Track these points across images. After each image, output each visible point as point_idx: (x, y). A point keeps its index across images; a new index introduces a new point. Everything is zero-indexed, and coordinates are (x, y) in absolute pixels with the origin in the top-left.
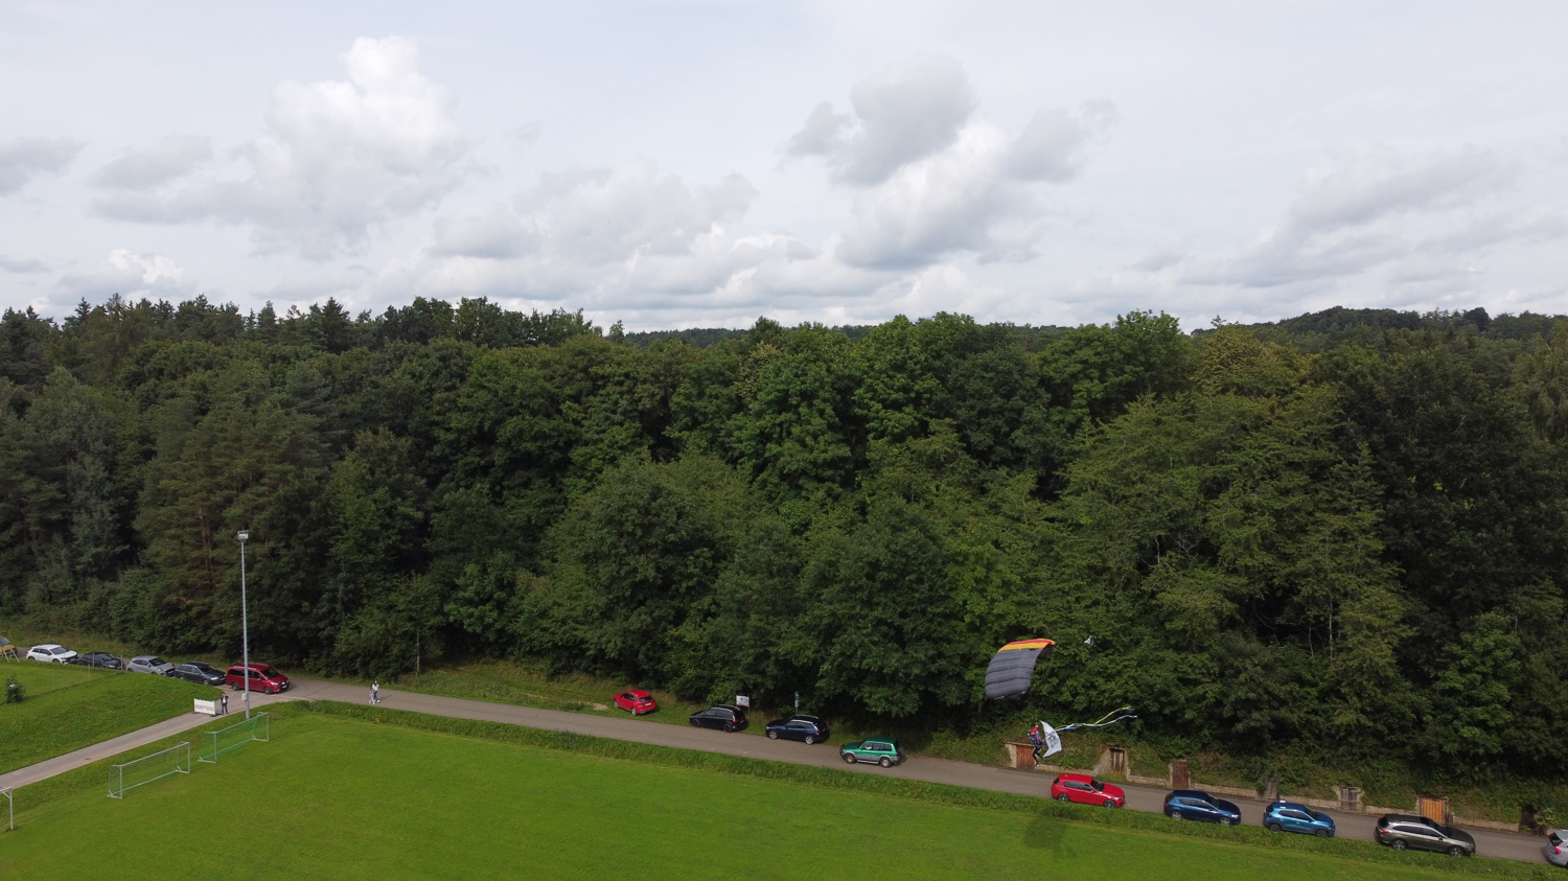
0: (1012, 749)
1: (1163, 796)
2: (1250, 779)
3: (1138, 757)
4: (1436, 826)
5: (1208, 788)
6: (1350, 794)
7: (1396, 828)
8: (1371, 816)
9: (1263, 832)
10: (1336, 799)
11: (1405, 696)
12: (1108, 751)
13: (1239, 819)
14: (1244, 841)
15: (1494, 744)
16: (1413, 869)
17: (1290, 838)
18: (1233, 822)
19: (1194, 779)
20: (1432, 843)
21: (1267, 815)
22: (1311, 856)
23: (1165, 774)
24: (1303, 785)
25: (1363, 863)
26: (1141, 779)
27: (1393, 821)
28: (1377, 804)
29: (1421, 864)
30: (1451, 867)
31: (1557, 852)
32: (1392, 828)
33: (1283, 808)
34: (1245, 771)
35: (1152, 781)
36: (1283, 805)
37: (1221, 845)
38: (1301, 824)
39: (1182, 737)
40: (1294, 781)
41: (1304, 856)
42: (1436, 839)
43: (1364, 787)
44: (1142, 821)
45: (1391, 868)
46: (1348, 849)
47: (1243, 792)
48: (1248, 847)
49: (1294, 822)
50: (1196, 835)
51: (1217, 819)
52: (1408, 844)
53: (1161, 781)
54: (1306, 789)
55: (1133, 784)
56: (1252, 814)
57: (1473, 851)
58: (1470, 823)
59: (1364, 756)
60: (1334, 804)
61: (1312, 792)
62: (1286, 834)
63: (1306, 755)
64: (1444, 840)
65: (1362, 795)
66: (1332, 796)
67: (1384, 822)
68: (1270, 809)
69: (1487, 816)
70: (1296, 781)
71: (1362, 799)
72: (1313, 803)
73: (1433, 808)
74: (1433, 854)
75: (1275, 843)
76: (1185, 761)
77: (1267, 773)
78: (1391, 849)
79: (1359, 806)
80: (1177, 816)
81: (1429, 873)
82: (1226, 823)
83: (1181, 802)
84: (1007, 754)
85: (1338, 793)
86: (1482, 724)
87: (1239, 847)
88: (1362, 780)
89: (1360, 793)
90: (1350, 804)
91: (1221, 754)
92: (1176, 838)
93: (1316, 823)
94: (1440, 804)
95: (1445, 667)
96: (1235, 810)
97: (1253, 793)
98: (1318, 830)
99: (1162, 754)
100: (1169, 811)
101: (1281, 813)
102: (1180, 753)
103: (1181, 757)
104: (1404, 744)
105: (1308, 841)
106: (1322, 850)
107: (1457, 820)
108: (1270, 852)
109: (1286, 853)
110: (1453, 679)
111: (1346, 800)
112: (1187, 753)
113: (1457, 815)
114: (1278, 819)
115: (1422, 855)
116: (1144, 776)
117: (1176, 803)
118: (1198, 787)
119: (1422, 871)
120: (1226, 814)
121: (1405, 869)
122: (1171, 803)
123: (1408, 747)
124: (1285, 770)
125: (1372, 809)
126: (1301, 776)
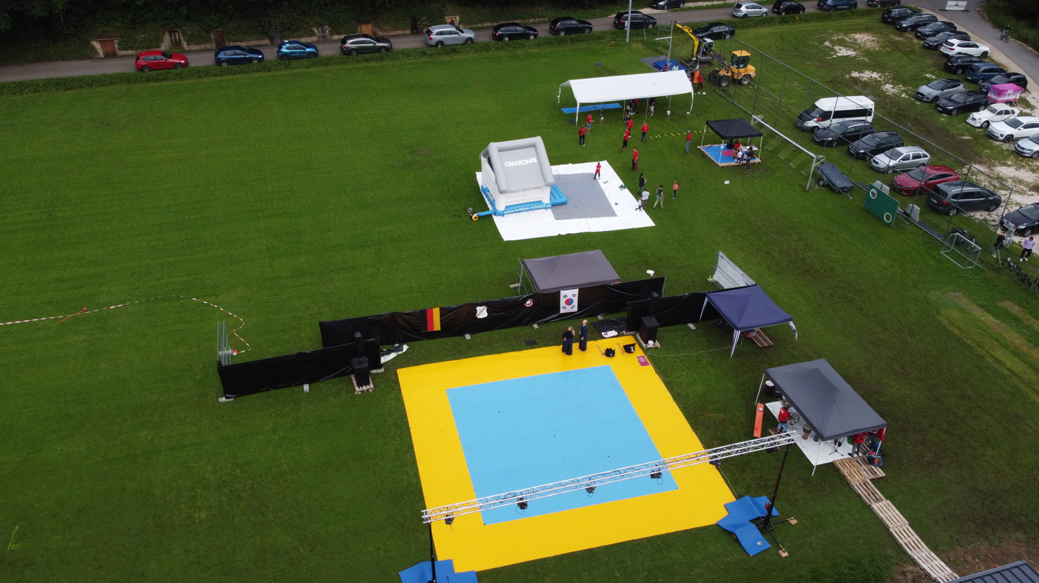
0: (97, 45)
1: (212, 55)
2: (264, 33)
3: (189, 33)
4: (371, 38)
5: (239, 44)
6: (323, 31)
7: (351, 43)
8: (336, 41)
9: (279, 63)
10: (315, 35)
12: (167, 33)
13: (263, 57)
14: (269, 70)
16: (363, 65)
17: (294, 63)
18: (260, 60)
19: (230, 40)
20: (370, 47)
21: (279, 51)
22: (309, 70)
23: (209, 41)
24: (296, 31)
25: (337, 67)
26: (195, 47)
27: (349, 39)
28: (338, 34)
29: (367, 61)
30: (382, 59)
31: (431, 39)
32: (349, 44)
33: (288, 45)
34: (260, 28)
35: (202, 47)
36: (287, 43)
37: (256, 75)
38: (300, 52)
39: (215, 13)
40: (289, 29)
41: (305, 70)
42: (372, 45)
43: (330, 25)
44: (203, 72)
45: (352, 66)
46: (327, 61)
47: (262, 42)
48: (272, 73)
49: (295, 53)
50: (239, 73)
51: (250, 60)
52: (360, 51)
53: (208, 46)
54: (298, 32)
55: (190, 52)
56: (270, 54)
57: (391, 47)
58: (387, 34)
59: (327, 5)
60: (315, 39)
61: (301, 33)
62: (292, 61)
63: (294, 11)
64: (377, 45)
65: (329, 30)
66: (313, 34)
67: (344, 41)
68: (281, 48)
69: (395, 28)
70: (291, 30)
71: (330, 32)
72: (303, 40)
73: (366, 29)
74: (371, 54)
75: (287, 67)
76: (220, 29)
77: (273, 27)
78: (350, 57)
79: (328, 37)
80: (224, 64)
81: (372, 64)
82: (256, 61)
83: (225, 54)
84: (93, 49)
85: (316, 31)
87: (267, 74)
88: (328, 20)
89: (328, 29)
90: (324, 37)
91: (243, 20)
92: (228, 77)
93: (308, 50)
94: (370, 26)
96: (261, 53)
97: (267, 42)
98: (310, 53)
99: (205, 28)
100: (219, 62)
101: (287, 48)
102: (216, 24)
103: (217, 27)
105: (305, 62)
106: (314, 65)
107: (380, 34)
108: (286, 72)
109: (295, 71)
111: (321, 35)
112: (221, 24)
113: (380, 31)
114: (286, 52)
115: (367, 56)
116: (196, 44)
117: (222, 56)
118: (232, 44)
119: (368, 64)
120: (255, 56)
121: (360, 65)
122: (219, 56)
124: (283, 23)
125: (336, 37)
126: (294, 25)
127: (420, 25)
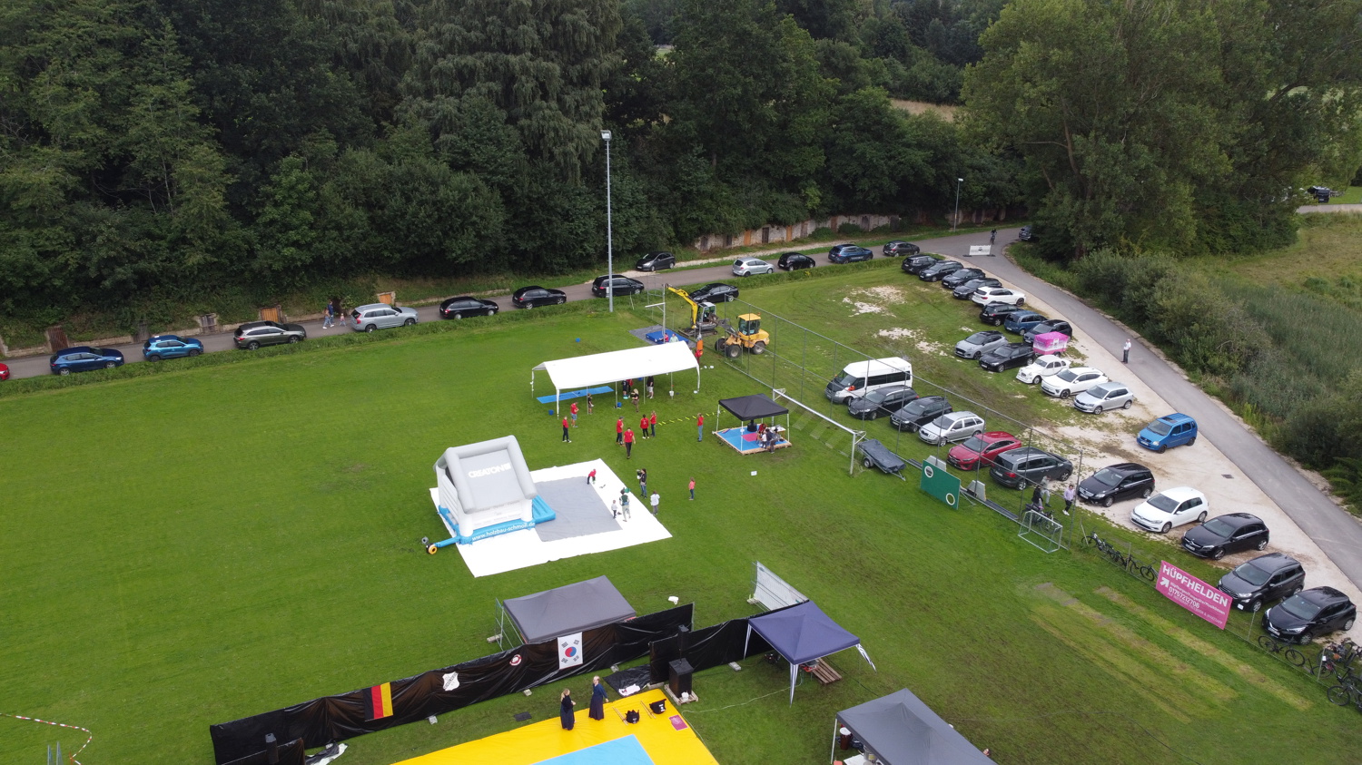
1: (47, 361)
2: (124, 328)
3: (13, 334)
4: (277, 326)
5: (87, 344)
6: (209, 320)
7: (249, 334)
8: (228, 332)
9: (146, 365)
10: (198, 326)
11: (237, 233)
13: (122, 360)
14: (131, 376)
15: (306, 257)
16: (267, 360)
17: (169, 363)
18: (118, 364)
19: (73, 340)
20: (276, 338)
21: (146, 350)
22: (190, 372)
23: (43, 342)
24: (170, 322)
25: (230, 366)
26: (21, 352)
27: (246, 329)
28: (231, 322)
29: (272, 355)
30: (293, 351)
31: (359, 322)
32: (246, 335)
33: (159, 341)
34: (118, 322)
35: (32, 351)
36: (158, 339)
37: (112, 384)
38: (176, 350)
39: (53, 306)
40: (161, 321)
41: (184, 373)
42: (279, 334)
43: (219, 312)
44: (34, 385)
45: (251, 363)
46: (216, 359)
47: (120, 340)
48: (136, 380)
49: (170, 351)
50: (87, 383)
51: (104, 365)
52: (260, 344)
53: (41, 349)
54: (173, 324)
55: (12, 358)
56: (133, 354)
57: (305, 336)
58: (298, 319)
59: (214, 287)
60: (197, 331)
61: (178, 325)
62: (165, 361)
63: (168, 298)
64: (285, 334)
65: (217, 318)
66: (195, 325)
67: (239, 332)
68: (148, 345)
69: (309, 312)
70: (163, 322)
71: (219, 321)
72: (181, 334)
73: (270, 314)
74: (278, 346)
75: (157, 370)
76: (59, 327)
77: (138, 319)
78: (248, 351)
79: (217, 328)
80: (65, 373)
81: (279, 359)
82: (111, 366)
83: (67, 359)
85: (199, 321)
86: (296, 244)
87: (129, 381)
88: (216, 306)
89: (215, 318)
90: (210, 328)
91: (93, 313)
92: (70, 389)
93: (188, 346)
94: (275, 311)
95: (263, 205)
96: (119, 354)
97: (129, 339)
98: (191, 350)
99: (36, 326)
100: (56, 370)
101: (157, 346)
102: (54, 320)
103: (55, 324)
104: (242, 272)
105: (184, 362)
106: (197, 365)
107: (289, 319)
108: (155, 378)
109: (169, 375)
110: (270, 212)
111: (206, 325)
112: (60, 319)
113: (289, 316)
114: (156, 351)
115: (271, 349)
116: (22, 348)
117: (61, 361)
118: (76, 345)
119: (273, 359)
120: (111, 358)
121: (261, 361)
122: (57, 362)
123: (246, 273)
124: (152, 314)
125: (228, 327)
126: (167, 315)
127: (344, 305)
